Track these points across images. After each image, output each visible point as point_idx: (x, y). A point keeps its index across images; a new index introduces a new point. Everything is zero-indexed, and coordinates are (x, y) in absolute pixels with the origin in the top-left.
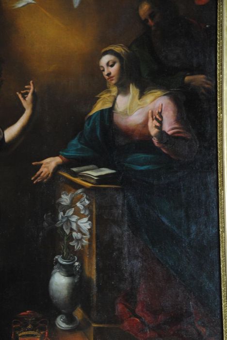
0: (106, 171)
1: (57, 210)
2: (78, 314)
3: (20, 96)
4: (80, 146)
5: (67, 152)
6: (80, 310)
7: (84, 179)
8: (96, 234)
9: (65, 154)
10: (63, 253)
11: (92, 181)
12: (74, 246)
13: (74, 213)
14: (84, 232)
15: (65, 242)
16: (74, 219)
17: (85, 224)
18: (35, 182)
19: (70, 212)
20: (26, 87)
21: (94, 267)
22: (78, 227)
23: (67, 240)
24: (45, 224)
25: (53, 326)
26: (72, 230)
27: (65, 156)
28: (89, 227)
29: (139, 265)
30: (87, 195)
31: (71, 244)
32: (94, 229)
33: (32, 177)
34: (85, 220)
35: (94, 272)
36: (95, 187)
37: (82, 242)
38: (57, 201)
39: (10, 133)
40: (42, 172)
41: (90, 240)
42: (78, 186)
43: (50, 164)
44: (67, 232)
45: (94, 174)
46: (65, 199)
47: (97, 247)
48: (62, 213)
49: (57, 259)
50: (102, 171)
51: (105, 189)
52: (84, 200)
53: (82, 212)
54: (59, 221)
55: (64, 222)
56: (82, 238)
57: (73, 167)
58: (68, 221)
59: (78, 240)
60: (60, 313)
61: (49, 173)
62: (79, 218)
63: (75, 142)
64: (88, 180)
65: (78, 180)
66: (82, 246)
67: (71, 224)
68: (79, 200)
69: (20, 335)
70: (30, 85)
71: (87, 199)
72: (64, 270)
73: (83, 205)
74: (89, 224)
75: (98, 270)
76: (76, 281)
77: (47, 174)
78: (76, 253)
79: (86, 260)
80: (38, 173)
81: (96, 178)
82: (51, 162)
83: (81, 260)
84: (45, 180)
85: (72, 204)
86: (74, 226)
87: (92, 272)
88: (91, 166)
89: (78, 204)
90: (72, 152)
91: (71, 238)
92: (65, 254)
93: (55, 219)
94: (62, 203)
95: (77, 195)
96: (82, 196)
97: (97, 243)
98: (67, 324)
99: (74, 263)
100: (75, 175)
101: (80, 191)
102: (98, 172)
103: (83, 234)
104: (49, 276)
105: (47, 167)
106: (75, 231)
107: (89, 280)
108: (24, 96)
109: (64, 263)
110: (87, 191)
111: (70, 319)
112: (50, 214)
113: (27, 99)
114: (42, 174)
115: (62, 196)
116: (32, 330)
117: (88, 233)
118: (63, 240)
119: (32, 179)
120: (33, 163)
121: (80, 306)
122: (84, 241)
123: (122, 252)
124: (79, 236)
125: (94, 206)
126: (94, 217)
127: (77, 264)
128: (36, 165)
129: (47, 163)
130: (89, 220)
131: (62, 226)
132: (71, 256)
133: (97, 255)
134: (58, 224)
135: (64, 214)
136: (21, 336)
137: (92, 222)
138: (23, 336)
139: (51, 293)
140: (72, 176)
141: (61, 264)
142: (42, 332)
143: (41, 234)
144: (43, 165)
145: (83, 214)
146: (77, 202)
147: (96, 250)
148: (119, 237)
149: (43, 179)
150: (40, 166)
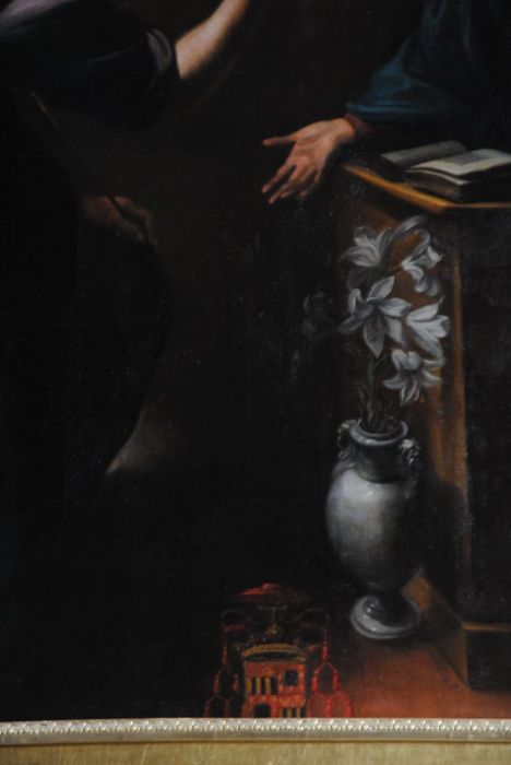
0: (491, 159)
1: (344, 282)
2: (418, 593)
4: (407, 84)
6: (422, 581)
7: (423, 186)
8: (466, 355)
9: (363, 109)
10: (365, 414)
11: (449, 191)
12: (397, 392)
13: (395, 293)
14: (428, 349)
15: (371, 379)
16: (395, 308)
17: (429, 324)
18: (272, 200)
19: (385, 288)
21: (463, 453)
22: (410, 334)
23: (376, 372)
24: (308, 327)
25: (345, 627)
26: (389, 343)
27: (366, 118)
28: (442, 334)
30: (432, 235)
31: (389, 384)
32: (458, 338)
33: (265, 182)
34: (430, 311)
35: (462, 468)
36: (456, 209)
37: (423, 378)
38: (343, 257)
39: (193, 48)
40: (293, 168)
41: (446, 373)
42: (404, 209)
43: (318, 141)
44: (376, 349)
45: (454, 169)
46: (367, 249)
47: (468, 392)
48: (357, 293)
49: (346, 433)
50: (478, 159)
51: (489, 214)
52: (425, 252)
53: (419, 289)
54: (349, 315)
55: (367, 319)
56: (422, 366)
57: (387, 151)
58: (378, 318)
59: (410, 374)
60: (362, 591)
61: (315, 173)
62: (409, 305)
63: (391, 70)
64: (436, 188)
65: (405, 190)
66: (423, 391)
67: (385, 325)
68: (408, 249)
69: (246, 653)
71: (437, 249)
72: (368, 462)
73: (423, 267)
74: (443, 324)
75: (474, 462)
76: (407, 496)
77: (309, 172)
78: (403, 412)
79: (437, 433)
80: (282, 171)
81: (460, 182)
82: (318, 136)
84: (303, 194)
85: (389, 264)
86: (396, 332)
87: (455, 468)
88: (444, 146)
89: (407, 265)
90: (384, 104)
91: (386, 367)
92: (371, 415)
93: (338, 310)
94: (359, 263)
95: (403, 234)
96: (418, 240)
97: (467, 379)
98: (386, 621)
99: (400, 442)
100: (396, 173)
101: (410, 224)
102: (467, 162)
103: (424, 354)
104: (324, 482)
105: (310, 153)
106: (398, 346)
107: (449, 493)
109: (369, 442)
110: (433, 220)
111: (393, 610)
112: (320, 295)
114: (294, 175)
115: (357, 240)
116: (282, 641)
117: (439, 352)
118: (363, 373)
119: (265, 189)
120: (267, 142)
121: (421, 570)
122: (428, 375)
124: (412, 359)
125: (457, 268)
126: (457, 302)
127: (408, 444)
128: (273, 148)
129: (310, 140)
130: (441, 312)
131: (359, 331)
132: (390, 422)
133: (470, 416)
134: (348, 327)
135: (364, 295)
136: (249, 658)
137: (452, 318)
138: (255, 658)
139: (333, 532)
140: (385, 177)
141: (360, 447)
142: (311, 648)
143: (296, 356)
144: (296, 147)
145: (423, 294)
146: (402, 259)
147: (467, 402)
149: (298, 189)
150: (286, 150)
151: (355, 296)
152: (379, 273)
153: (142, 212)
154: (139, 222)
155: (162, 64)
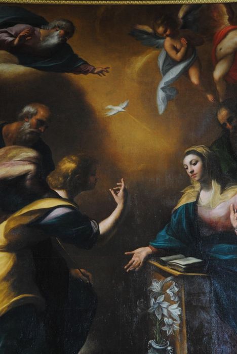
0: (192, 260)
1: (149, 297)
3: (112, 192)
4: (167, 237)
5: (156, 243)
7: (172, 268)
8: (186, 320)
9: (154, 244)
10: (156, 338)
11: (180, 269)
12: (166, 331)
13: (165, 300)
14: (175, 318)
15: (158, 327)
16: (165, 305)
17: (175, 310)
18: (127, 271)
19: (161, 298)
20: (118, 184)
21: (186, 351)
22: (169, 313)
23: (159, 325)
24: (139, 310)
26: (163, 315)
27: (154, 246)
28: (180, 313)
29: (229, 350)
30: (176, 282)
31: (163, 329)
32: (184, 315)
33: (125, 265)
34: (175, 306)
36: (183, 275)
37: (174, 327)
38: (149, 288)
39: (104, 226)
40: (134, 261)
41: (180, 326)
42: (167, 274)
43: (141, 254)
44: (159, 317)
45: (182, 262)
46: (156, 286)
48: (154, 300)
49: (150, 344)
50: (189, 260)
51: (192, 277)
52: (174, 288)
53: (172, 299)
54: (151, 307)
55: (156, 308)
56: (173, 323)
57: (161, 257)
58: (160, 307)
59: (170, 326)
61: (140, 263)
62: (169, 304)
63: (163, 233)
64: (177, 268)
65: (167, 269)
66: (174, 331)
67: (162, 309)
68: (168, 287)
70: (121, 182)
71: (176, 286)
73: (173, 292)
74: (179, 310)
77: (138, 263)
78: (167, 338)
79: (178, 345)
80: (130, 262)
81: (184, 267)
82: (141, 252)
83: (173, 344)
84: (137, 269)
85: (163, 291)
86: (165, 312)
88: (179, 256)
89: (168, 291)
90: (160, 243)
91: (162, 323)
92: (158, 339)
93: (147, 306)
94: (154, 291)
95: (166, 282)
96: (171, 284)
97: (187, 328)
99: (167, 347)
100: (164, 263)
101: (169, 279)
102: (185, 261)
103: (175, 320)
105: (139, 257)
106: (166, 317)
108: (116, 192)
109: (157, 347)
110: (176, 278)
112: (142, 300)
113: (119, 195)
114: (134, 263)
115: (153, 283)
117: (178, 319)
118: (155, 325)
119: (125, 267)
120: (126, 253)
123: (211, 338)
124: (170, 321)
125: (183, 293)
126: (183, 303)
127: (169, 348)
128: (128, 255)
129: (139, 253)
130: (179, 306)
131: (154, 312)
132: (164, 341)
133: (188, 340)
134: (151, 310)
135: (155, 301)
137: (182, 308)
140: (161, 265)
141: (155, 349)
143: (135, 319)
144: (135, 255)
145: (173, 301)
146: (167, 289)
147: (187, 335)
148: (208, 323)
149: (135, 267)
150: (132, 256)
151: (153, 300)
152: (160, 294)
153: (88, 274)
154: (88, 277)
155: (95, 230)
